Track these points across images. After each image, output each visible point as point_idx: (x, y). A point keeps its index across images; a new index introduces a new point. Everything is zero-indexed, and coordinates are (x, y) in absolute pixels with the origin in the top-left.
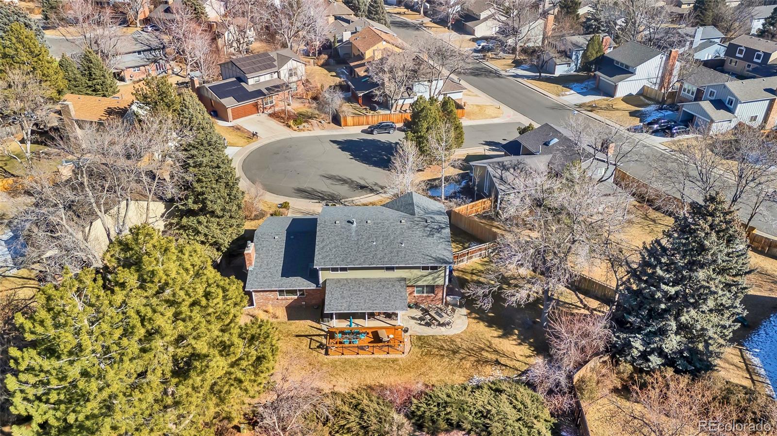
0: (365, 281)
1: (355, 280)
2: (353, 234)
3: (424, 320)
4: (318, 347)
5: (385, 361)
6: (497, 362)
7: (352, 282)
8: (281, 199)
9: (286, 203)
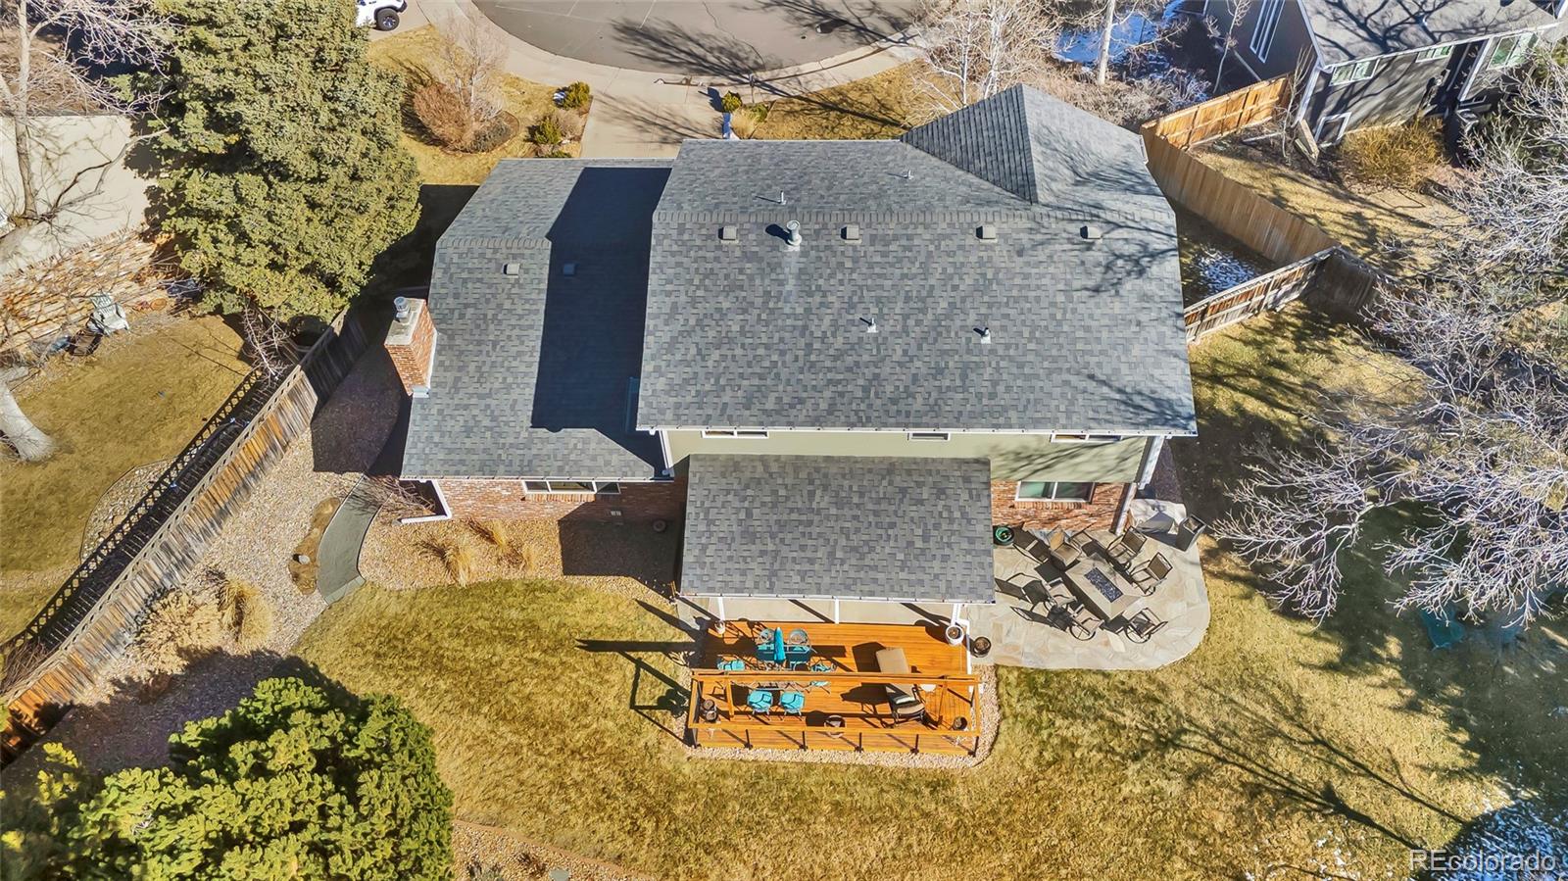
0: (833, 470)
1: (798, 463)
2: (790, 286)
3: (1045, 598)
4: (663, 703)
5: (904, 783)
6: (1331, 803)
7: (782, 474)
8: (563, 72)
9: (577, 86)
